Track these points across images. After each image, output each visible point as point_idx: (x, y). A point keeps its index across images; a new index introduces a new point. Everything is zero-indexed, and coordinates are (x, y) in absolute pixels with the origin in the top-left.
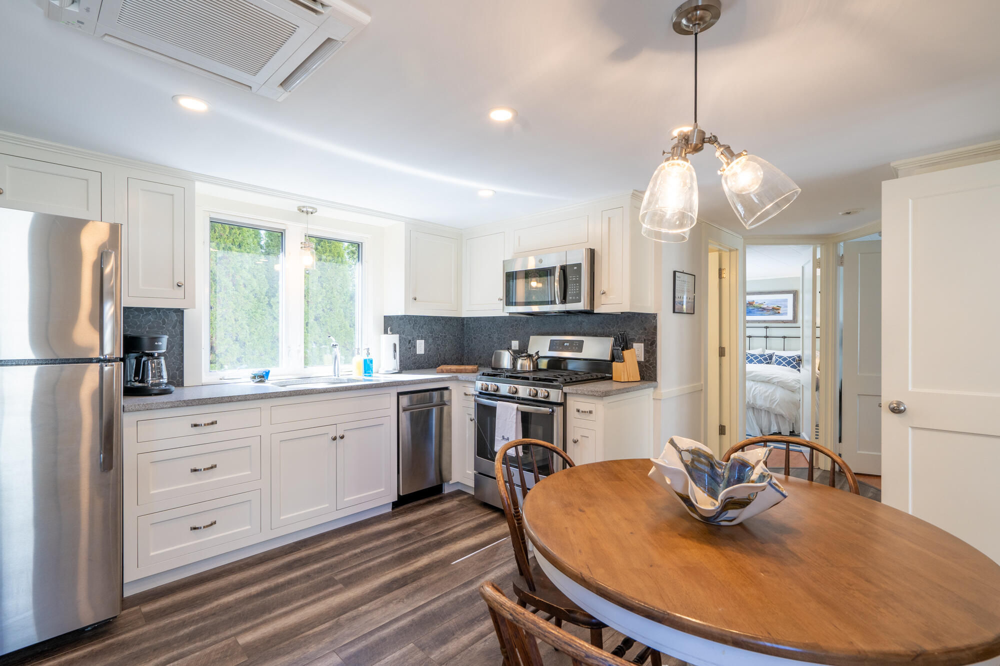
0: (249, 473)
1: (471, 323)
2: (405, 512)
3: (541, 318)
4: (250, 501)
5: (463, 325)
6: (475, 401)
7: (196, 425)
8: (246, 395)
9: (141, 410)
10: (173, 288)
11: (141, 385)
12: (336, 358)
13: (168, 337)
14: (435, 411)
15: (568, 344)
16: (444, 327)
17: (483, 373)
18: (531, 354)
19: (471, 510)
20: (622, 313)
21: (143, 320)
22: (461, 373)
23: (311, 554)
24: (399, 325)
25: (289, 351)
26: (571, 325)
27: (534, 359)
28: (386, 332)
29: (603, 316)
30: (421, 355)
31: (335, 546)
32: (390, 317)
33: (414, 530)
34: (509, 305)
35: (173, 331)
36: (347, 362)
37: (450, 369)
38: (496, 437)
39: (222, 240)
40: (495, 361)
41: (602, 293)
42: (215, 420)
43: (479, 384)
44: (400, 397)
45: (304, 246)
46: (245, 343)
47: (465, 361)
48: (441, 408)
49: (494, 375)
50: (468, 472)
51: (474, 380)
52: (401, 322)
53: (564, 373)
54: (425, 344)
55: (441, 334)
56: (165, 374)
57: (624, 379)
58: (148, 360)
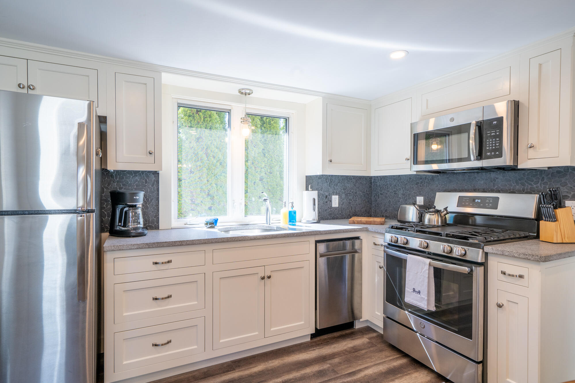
0: (196, 303)
1: (378, 181)
2: (322, 344)
3: (447, 176)
4: (197, 325)
5: (371, 183)
6: (385, 251)
7: (156, 263)
8: (193, 240)
9: (115, 250)
10: (147, 156)
11: (123, 229)
12: (267, 210)
13: (144, 193)
14: (348, 257)
15: (479, 201)
16: (355, 185)
17: (392, 226)
18: (439, 209)
19: (381, 351)
20: (549, 168)
21: (133, 180)
22: (370, 224)
23: (242, 376)
24: (318, 183)
25: (234, 203)
26: (482, 182)
27: (443, 214)
28: (307, 189)
29: (523, 172)
30: (336, 208)
31: (262, 371)
32: (310, 176)
33: (328, 365)
34: (416, 164)
35: (152, 188)
36: (278, 212)
37: (361, 221)
38: (406, 289)
39: (199, 126)
40: (400, 215)
41: (529, 146)
42: (171, 259)
43: (388, 237)
44: (318, 244)
45: (243, 121)
46: (214, 197)
47: (373, 214)
48: (353, 255)
49: (401, 229)
50: (377, 313)
51: (384, 232)
52: (320, 180)
53: (479, 229)
54: (339, 199)
55: (352, 191)
56: (141, 220)
57: (557, 240)
58: (129, 210)
